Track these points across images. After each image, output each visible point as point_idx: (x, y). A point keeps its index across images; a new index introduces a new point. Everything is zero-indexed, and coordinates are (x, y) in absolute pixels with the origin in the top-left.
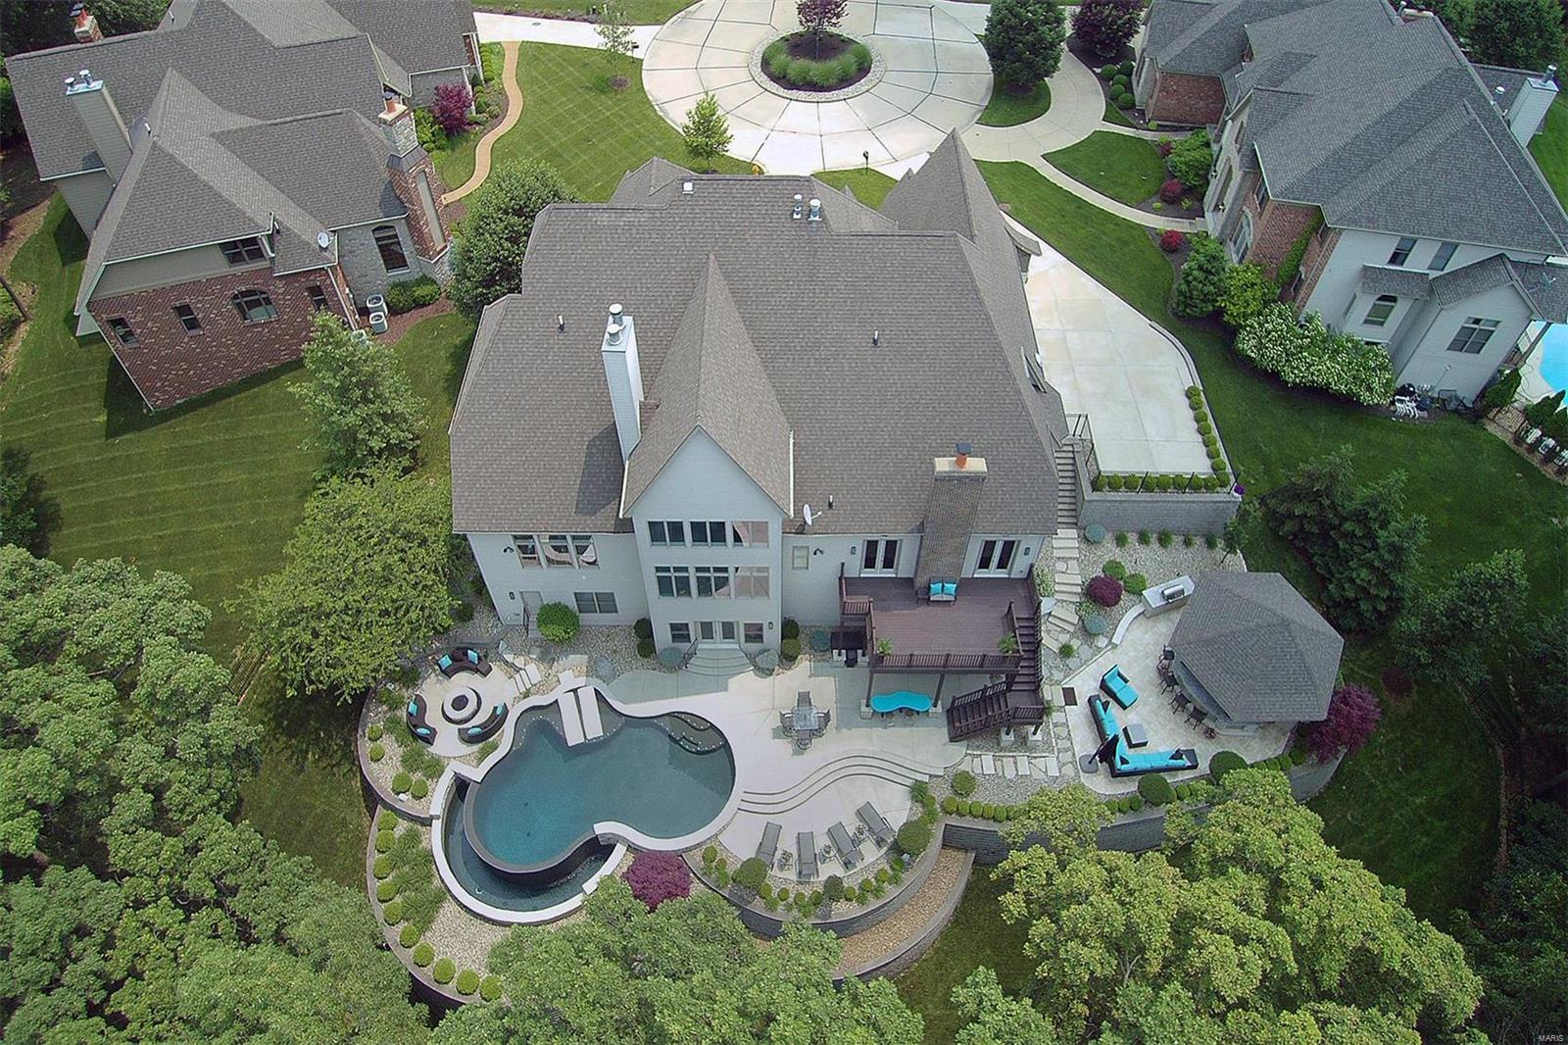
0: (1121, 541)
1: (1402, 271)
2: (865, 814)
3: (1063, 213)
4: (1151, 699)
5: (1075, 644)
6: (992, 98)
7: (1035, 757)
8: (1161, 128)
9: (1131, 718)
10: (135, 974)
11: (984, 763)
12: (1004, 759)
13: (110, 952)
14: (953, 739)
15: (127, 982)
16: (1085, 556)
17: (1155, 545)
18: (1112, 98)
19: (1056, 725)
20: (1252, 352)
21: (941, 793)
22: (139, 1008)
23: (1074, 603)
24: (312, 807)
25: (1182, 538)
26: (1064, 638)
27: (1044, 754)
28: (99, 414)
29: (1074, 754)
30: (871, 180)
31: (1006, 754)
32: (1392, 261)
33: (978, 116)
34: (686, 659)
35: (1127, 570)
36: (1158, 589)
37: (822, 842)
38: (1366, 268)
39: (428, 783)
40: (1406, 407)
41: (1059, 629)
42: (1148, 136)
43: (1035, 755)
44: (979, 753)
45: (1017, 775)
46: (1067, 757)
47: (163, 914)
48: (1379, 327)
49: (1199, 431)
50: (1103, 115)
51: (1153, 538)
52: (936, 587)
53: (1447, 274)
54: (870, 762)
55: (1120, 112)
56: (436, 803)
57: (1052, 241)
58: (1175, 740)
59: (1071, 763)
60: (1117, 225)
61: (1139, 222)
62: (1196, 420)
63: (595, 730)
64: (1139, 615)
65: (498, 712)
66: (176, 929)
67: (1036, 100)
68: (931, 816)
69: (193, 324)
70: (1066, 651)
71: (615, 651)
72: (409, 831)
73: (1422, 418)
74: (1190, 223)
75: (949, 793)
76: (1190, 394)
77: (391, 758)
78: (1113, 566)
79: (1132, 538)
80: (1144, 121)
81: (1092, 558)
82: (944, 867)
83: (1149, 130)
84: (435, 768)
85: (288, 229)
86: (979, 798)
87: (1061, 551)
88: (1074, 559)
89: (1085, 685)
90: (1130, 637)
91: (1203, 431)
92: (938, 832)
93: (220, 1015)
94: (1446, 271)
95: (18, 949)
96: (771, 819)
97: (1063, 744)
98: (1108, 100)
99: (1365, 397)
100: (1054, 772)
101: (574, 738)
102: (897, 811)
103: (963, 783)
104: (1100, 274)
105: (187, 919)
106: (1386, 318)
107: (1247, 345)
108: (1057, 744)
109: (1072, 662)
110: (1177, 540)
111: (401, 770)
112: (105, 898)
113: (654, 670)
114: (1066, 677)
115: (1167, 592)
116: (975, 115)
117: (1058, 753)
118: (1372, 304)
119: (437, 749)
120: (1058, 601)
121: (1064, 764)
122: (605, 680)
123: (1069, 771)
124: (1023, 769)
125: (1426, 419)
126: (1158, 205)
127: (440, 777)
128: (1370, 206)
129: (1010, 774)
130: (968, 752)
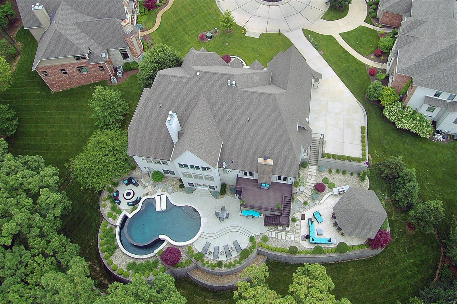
0: (330, 171)
1: (438, 99)
2: (235, 243)
3: (340, 57)
4: (328, 221)
5: (309, 201)
6: (329, 9)
7: (288, 234)
8: (383, 26)
9: (320, 226)
10: (32, 272)
11: (272, 233)
12: (279, 233)
13: (27, 267)
14: (265, 225)
15: (30, 274)
16: (318, 175)
17: (341, 174)
18: (369, 13)
19: (297, 225)
20: (387, 115)
21: (258, 240)
22: (32, 282)
23: (311, 189)
24: (86, 214)
25: (350, 173)
26: (306, 199)
27: (291, 234)
28: (38, 91)
29: (300, 234)
30: (281, 38)
31: (280, 232)
32: (436, 95)
33: (322, 16)
34: (192, 191)
35: (330, 181)
36: (338, 188)
37: (221, 249)
38: (426, 97)
39: (117, 216)
40: (438, 137)
41: (305, 196)
42: (377, 29)
43: (288, 233)
44: (271, 230)
45: (281, 238)
46: (297, 235)
47: (39, 259)
48: (432, 112)
49: (361, 141)
50: (364, 20)
51: (341, 172)
52: (263, 185)
53: (454, 102)
54: (240, 228)
55: (371, 18)
56: (118, 222)
57: (333, 67)
58: (332, 235)
59: (299, 237)
60: (357, 63)
61: (365, 63)
62: (362, 138)
63: (164, 208)
64: (332, 195)
65: (138, 199)
66: (42, 263)
67: (343, 11)
68: (254, 246)
69: (65, 73)
70: (305, 203)
71: (174, 185)
72: (111, 228)
73: (444, 141)
74: (382, 65)
75: (260, 241)
76: (363, 128)
77: (108, 207)
78: (326, 180)
79: (334, 171)
80: (378, 24)
81: (320, 176)
82: (257, 260)
83: (379, 27)
84: (119, 212)
85: (93, 52)
86: (268, 243)
87: (311, 172)
88: (314, 175)
89: (309, 214)
90: (327, 201)
91: (363, 141)
92: (255, 251)
93: (49, 288)
94: (453, 101)
95: (6, 267)
96: (208, 241)
97: (298, 231)
98: (368, 14)
99: (421, 135)
100: (292, 239)
101: (158, 209)
102: (245, 244)
103: (265, 239)
104: (346, 82)
105: (45, 260)
106: (434, 110)
107: (386, 113)
108: (296, 231)
109: (307, 207)
110: (348, 173)
111: (110, 211)
112: (27, 255)
113: (184, 192)
114: (304, 211)
115: (340, 190)
116: (321, 15)
117: (296, 233)
118: (428, 107)
119: (121, 206)
120: (307, 188)
121: (296, 237)
122: (169, 194)
123: (297, 239)
124: (284, 237)
125: (445, 141)
126: (372, 57)
127: (120, 214)
128: (426, 81)
129: (279, 238)
130: (268, 230)
